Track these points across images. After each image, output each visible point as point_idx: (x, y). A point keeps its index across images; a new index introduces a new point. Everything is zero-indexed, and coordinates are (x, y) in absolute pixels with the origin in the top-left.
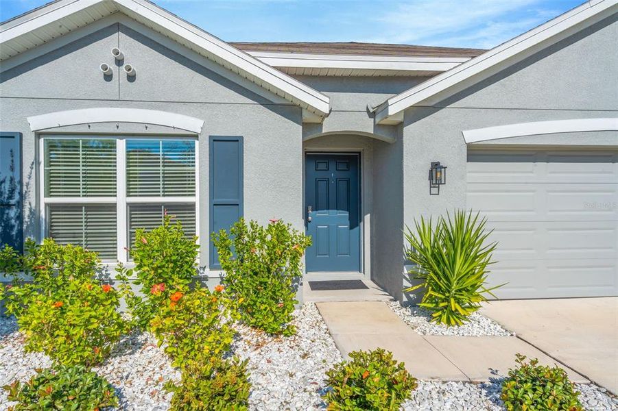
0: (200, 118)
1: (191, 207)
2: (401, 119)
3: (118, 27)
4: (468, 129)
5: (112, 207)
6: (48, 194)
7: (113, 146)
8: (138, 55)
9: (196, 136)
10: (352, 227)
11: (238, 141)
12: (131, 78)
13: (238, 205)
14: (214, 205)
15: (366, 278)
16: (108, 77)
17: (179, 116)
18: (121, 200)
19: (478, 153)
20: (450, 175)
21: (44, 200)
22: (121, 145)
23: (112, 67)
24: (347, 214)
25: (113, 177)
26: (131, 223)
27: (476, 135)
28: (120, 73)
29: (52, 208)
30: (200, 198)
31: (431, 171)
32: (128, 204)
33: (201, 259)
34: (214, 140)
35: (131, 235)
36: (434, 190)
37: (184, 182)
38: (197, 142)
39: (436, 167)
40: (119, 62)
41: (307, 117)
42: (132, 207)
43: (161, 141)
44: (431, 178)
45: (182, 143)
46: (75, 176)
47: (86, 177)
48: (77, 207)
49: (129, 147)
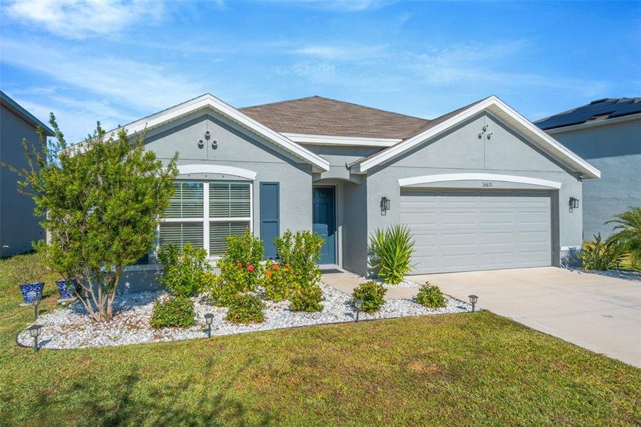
1: (247, 223)
2: (365, 173)
3: (206, 117)
4: (402, 178)
5: (201, 224)
7: (202, 186)
8: (218, 133)
9: (252, 182)
10: (329, 235)
11: (276, 185)
12: (214, 147)
13: (277, 222)
14: (263, 222)
15: (340, 267)
16: (201, 147)
17: (243, 170)
18: (206, 219)
19: (406, 191)
20: (392, 205)
21: (158, 220)
22: (206, 186)
23: (204, 140)
24: (326, 226)
25: (202, 206)
26: (211, 234)
27: (404, 182)
28: (209, 143)
29: (164, 225)
30: (253, 218)
31: (382, 202)
32: (210, 222)
34: (263, 184)
35: (211, 241)
36: (383, 213)
37: (243, 208)
38: (251, 185)
39: (384, 200)
40: (208, 138)
41: (314, 170)
42: (212, 224)
43: (230, 183)
44: (382, 206)
45: (241, 187)
46: (178, 205)
47: (185, 206)
48: (178, 224)
49: (211, 187)
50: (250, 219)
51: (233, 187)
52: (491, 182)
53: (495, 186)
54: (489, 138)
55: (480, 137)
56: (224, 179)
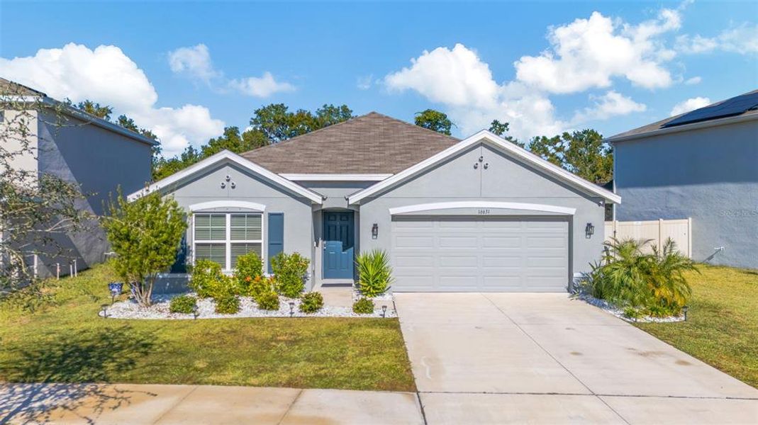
0: (264, 204)
1: (260, 244)
2: (358, 203)
3: (228, 164)
4: (392, 208)
5: (224, 245)
6: (195, 239)
7: (224, 216)
8: (237, 177)
9: (262, 212)
11: (281, 215)
12: (233, 187)
13: (281, 245)
14: (270, 244)
16: (223, 187)
17: (255, 204)
18: (228, 242)
19: (395, 218)
20: (382, 230)
21: (194, 242)
22: (228, 216)
23: (225, 183)
25: (224, 230)
26: (232, 252)
27: (394, 211)
28: (229, 185)
29: (197, 245)
30: (263, 241)
31: (373, 228)
32: (231, 243)
33: (265, 268)
34: (271, 215)
35: (233, 258)
36: (375, 237)
37: (256, 233)
38: (263, 215)
39: (375, 227)
40: (228, 181)
41: (313, 203)
42: (233, 245)
43: (246, 214)
44: (373, 232)
45: (256, 216)
46: (208, 230)
47: (213, 230)
48: (208, 245)
49: (232, 216)
50: (262, 241)
51: (248, 216)
52: (488, 209)
53: (492, 213)
54: (486, 168)
55: (475, 168)
56: (241, 211)
